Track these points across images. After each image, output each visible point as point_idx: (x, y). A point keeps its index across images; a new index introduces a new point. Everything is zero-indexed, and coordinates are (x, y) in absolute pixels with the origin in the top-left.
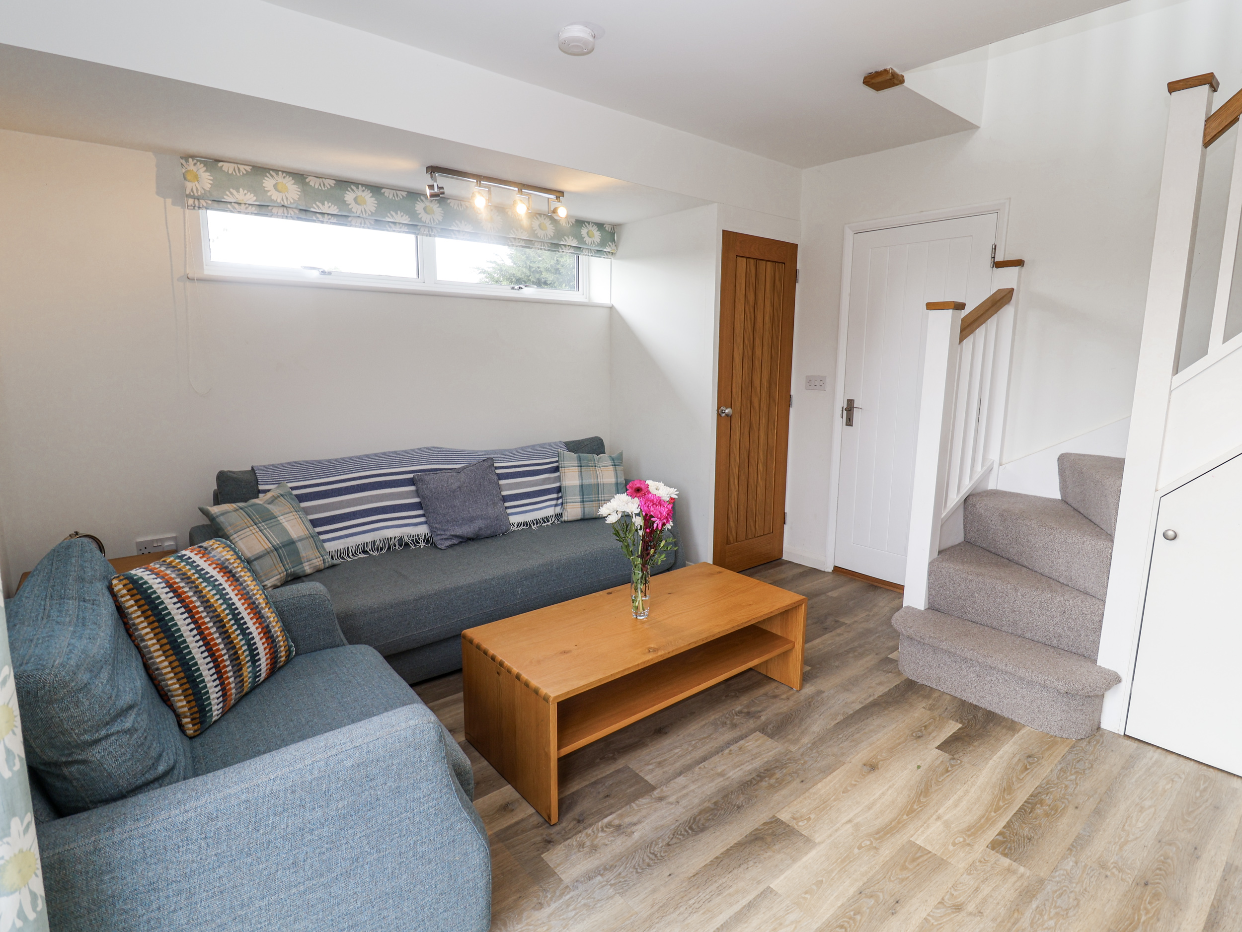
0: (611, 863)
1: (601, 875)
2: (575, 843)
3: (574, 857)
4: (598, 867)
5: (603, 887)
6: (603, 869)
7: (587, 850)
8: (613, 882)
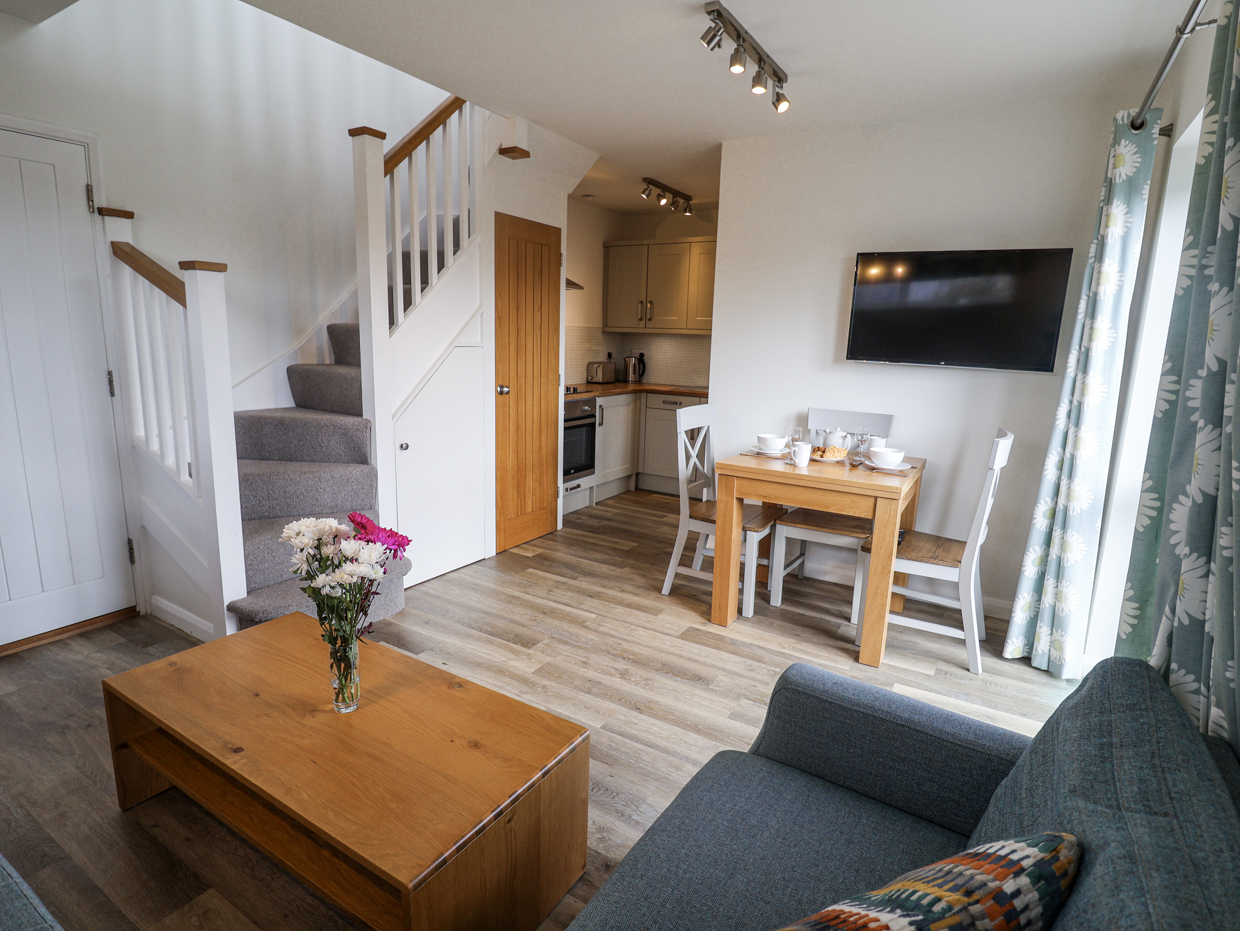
0: (615, 814)
1: (630, 817)
2: (601, 846)
3: (618, 841)
4: (623, 821)
5: (642, 813)
6: (623, 817)
7: (605, 835)
8: (635, 808)
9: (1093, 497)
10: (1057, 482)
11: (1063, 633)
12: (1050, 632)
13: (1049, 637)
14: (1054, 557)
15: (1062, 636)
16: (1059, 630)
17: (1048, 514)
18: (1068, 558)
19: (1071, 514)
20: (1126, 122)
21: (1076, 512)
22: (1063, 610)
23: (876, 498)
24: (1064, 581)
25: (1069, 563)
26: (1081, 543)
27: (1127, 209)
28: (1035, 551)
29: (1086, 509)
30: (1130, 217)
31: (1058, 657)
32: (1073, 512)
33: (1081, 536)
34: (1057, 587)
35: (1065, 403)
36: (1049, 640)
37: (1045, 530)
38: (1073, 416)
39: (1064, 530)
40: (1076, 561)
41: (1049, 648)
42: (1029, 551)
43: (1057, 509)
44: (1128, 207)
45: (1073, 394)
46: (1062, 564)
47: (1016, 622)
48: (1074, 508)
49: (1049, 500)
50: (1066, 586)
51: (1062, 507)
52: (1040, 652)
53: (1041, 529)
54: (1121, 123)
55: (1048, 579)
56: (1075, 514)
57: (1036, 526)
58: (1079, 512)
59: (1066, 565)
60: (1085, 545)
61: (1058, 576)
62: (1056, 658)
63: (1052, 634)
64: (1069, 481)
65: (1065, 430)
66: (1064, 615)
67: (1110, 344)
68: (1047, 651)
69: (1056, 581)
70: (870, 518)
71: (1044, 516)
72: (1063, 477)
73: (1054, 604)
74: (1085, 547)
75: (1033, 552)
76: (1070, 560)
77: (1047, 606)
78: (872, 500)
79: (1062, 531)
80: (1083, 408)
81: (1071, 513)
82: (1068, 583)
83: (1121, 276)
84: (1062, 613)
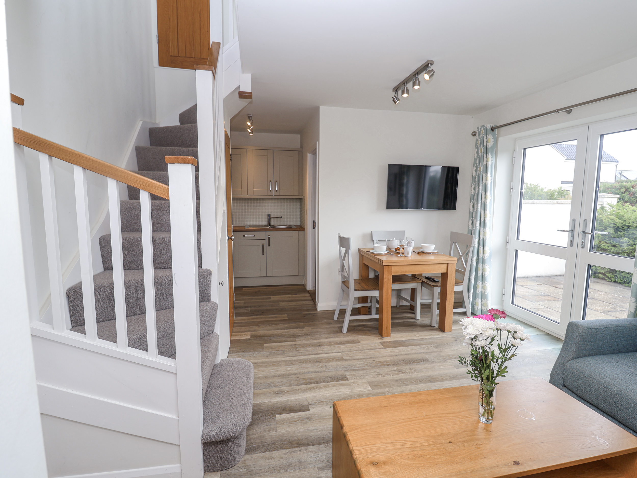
10: (478, 248)
11: (487, 300)
13: (481, 302)
15: (487, 301)
16: (485, 299)
18: (486, 274)
20: (490, 128)
22: (486, 292)
23: (448, 264)
24: (485, 282)
27: (491, 156)
30: (492, 159)
34: (482, 284)
36: (481, 304)
38: (482, 225)
40: (488, 274)
41: (481, 306)
42: (473, 274)
44: (492, 156)
46: (484, 276)
48: (486, 256)
49: (476, 255)
51: (482, 257)
52: (479, 309)
54: (489, 128)
59: (486, 276)
61: (482, 281)
62: (485, 309)
64: (483, 247)
65: (479, 230)
70: (445, 272)
72: (481, 246)
73: (482, 291)
77: (479, 292)
78: (446, 265)
79: (482, 265)
82: (487, 282)
83: (491, 178)
84: (486, 293)
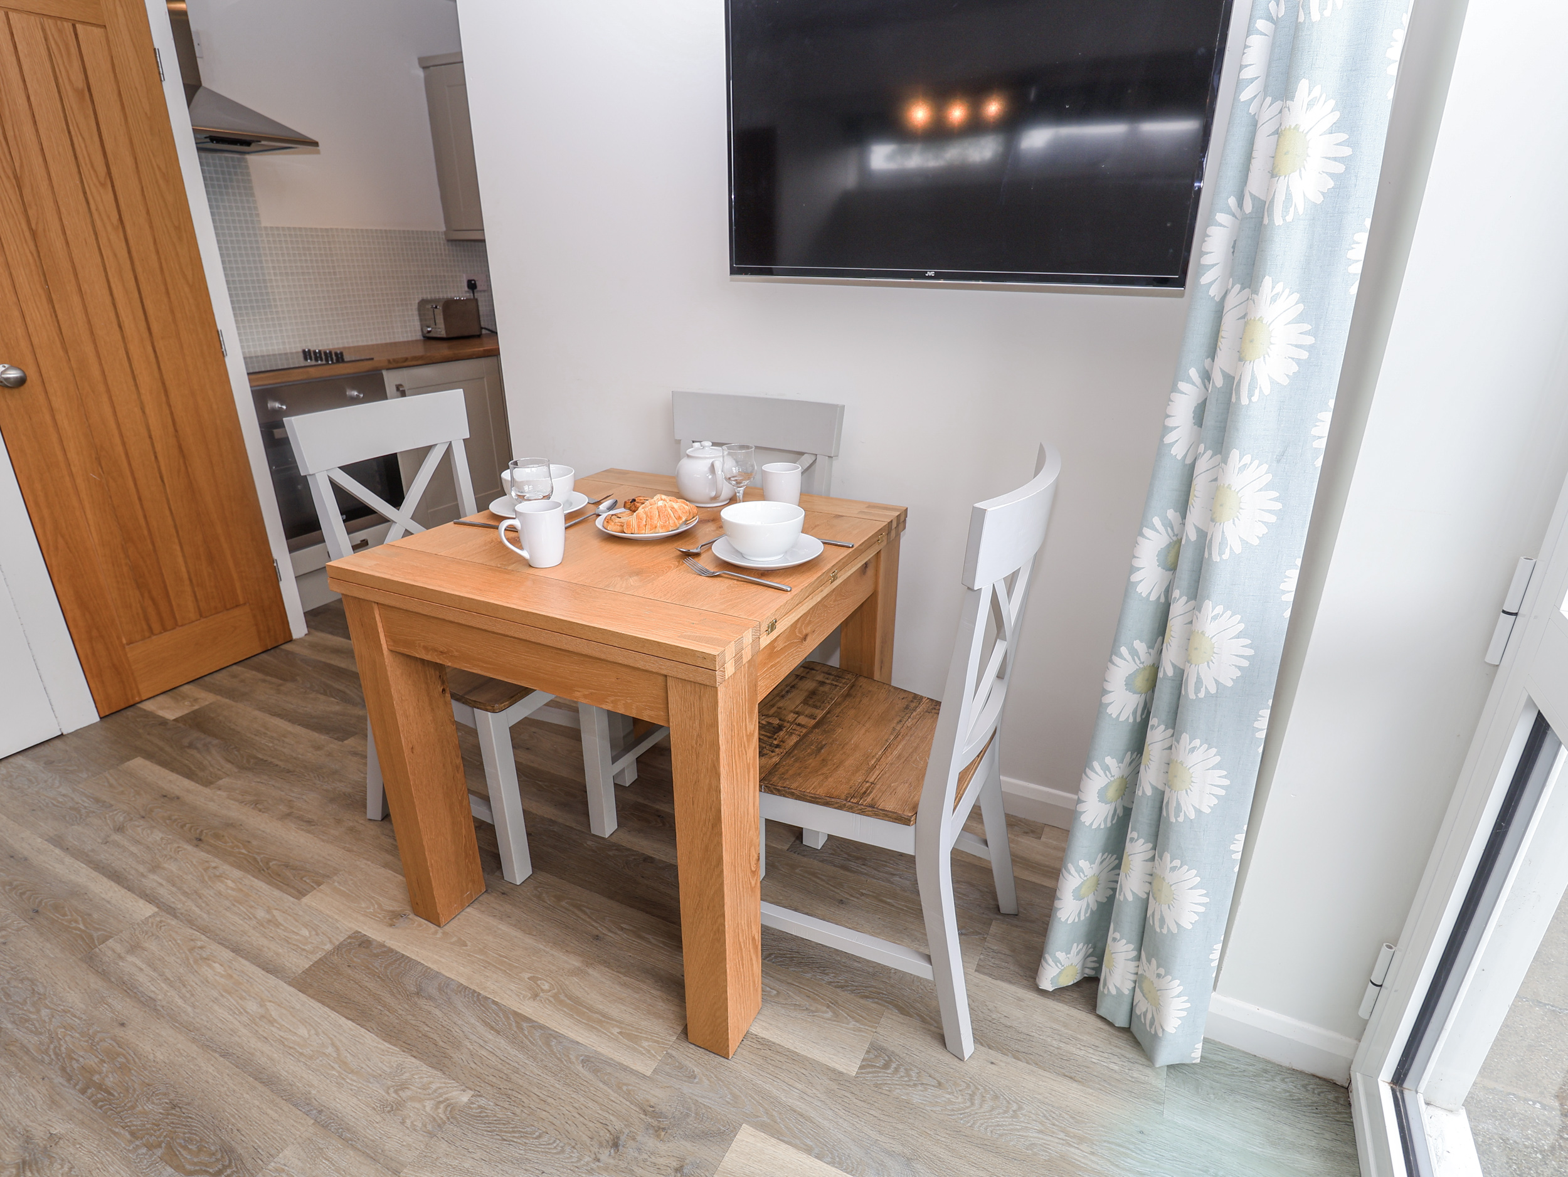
9: (1251, 652)
10: (1162, 600)
11: (1162, 971)
12: (1134, 953)
13: (1132, 965)
14: (1149, 792)
15: (1159, 976)
16: (1154, 961)
17: (1140, 682)
18: (1178, 804)
19: (1192, 696)
21: (1203, 690)
22: (1162, 921)
24: (1167, 856)
25: (1182, 814)
26: (1213, 768)
28: (1106, 768)
29: (1230, 684)
31: (1149, 1016)
32: (1197, 691)
33: (1214, 750)
34: (1153, 859)
35: (1189, 380)
36: (1133, 970)
37: (1131, 720)
38: (1210, 420)
39: (1174, 728)
40: (1199, 812)
41: (1132, 985)
42: (1093, 770)
43: (1160, 675)
45: (1212, 351)
46: (1164, 813)
47: (1063, 920)
48: (1199, 681)
49: (1141, 647)
50: (1173, 869)
51: (1170, 672)
52: (1113, 991)
53: (1122, 719)
55: (1132, 840)
56: (1202, 695)
57: (1109, 710)
58: (1213, 690)
59: (1173, 820)
60: (1225, 773)
61: (1157, 836)
62: (1145, 1014)
63: (1138, 958)
64: (1192, 603)
65: (1188, 461)
66: (1165, 931)
67: (1331, 184)
68: (1126, 992)
69: (1150, 845)
70: (661, 721)
71: (1129, 684)
72: (1176, 593)
73: (1145, 896)
74: (1225, 777)
75: (1101, 772)
76: (1184, 808)
77: (1130, 898)
79: (1170, 731)
80: (1238, 398)
81: (1190, 692)
82: (1177, 863)
84: (1161, 927)
